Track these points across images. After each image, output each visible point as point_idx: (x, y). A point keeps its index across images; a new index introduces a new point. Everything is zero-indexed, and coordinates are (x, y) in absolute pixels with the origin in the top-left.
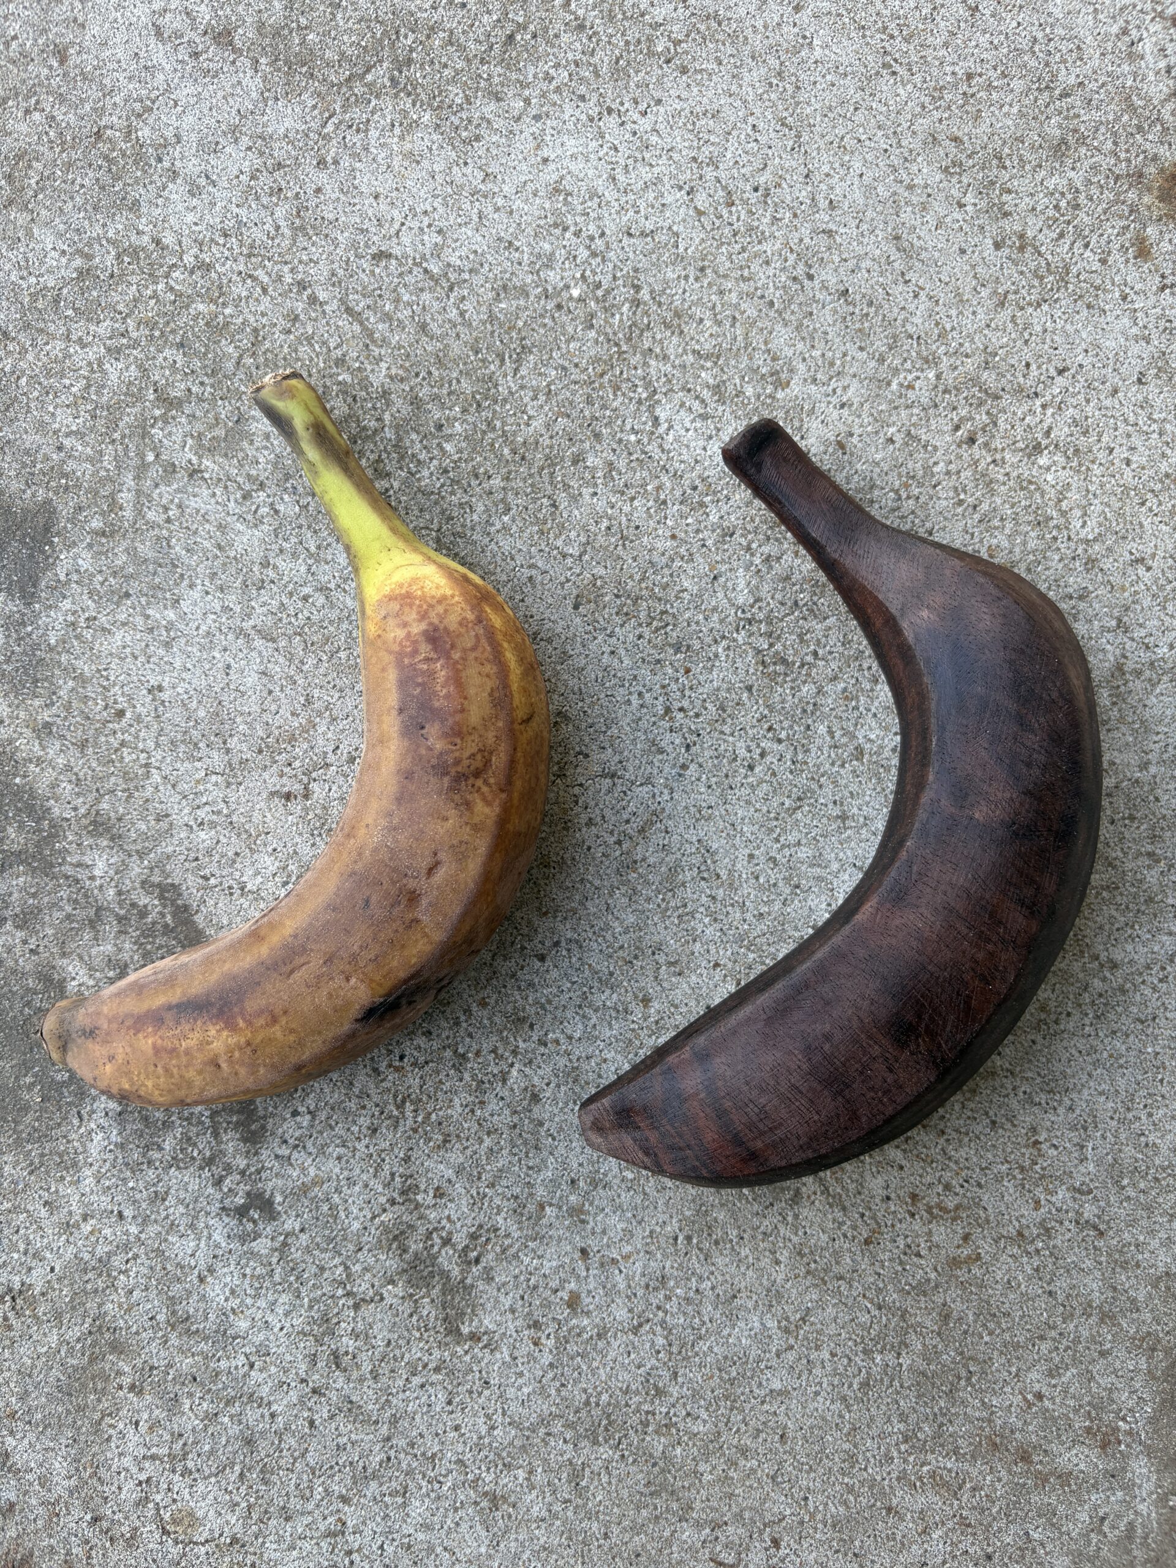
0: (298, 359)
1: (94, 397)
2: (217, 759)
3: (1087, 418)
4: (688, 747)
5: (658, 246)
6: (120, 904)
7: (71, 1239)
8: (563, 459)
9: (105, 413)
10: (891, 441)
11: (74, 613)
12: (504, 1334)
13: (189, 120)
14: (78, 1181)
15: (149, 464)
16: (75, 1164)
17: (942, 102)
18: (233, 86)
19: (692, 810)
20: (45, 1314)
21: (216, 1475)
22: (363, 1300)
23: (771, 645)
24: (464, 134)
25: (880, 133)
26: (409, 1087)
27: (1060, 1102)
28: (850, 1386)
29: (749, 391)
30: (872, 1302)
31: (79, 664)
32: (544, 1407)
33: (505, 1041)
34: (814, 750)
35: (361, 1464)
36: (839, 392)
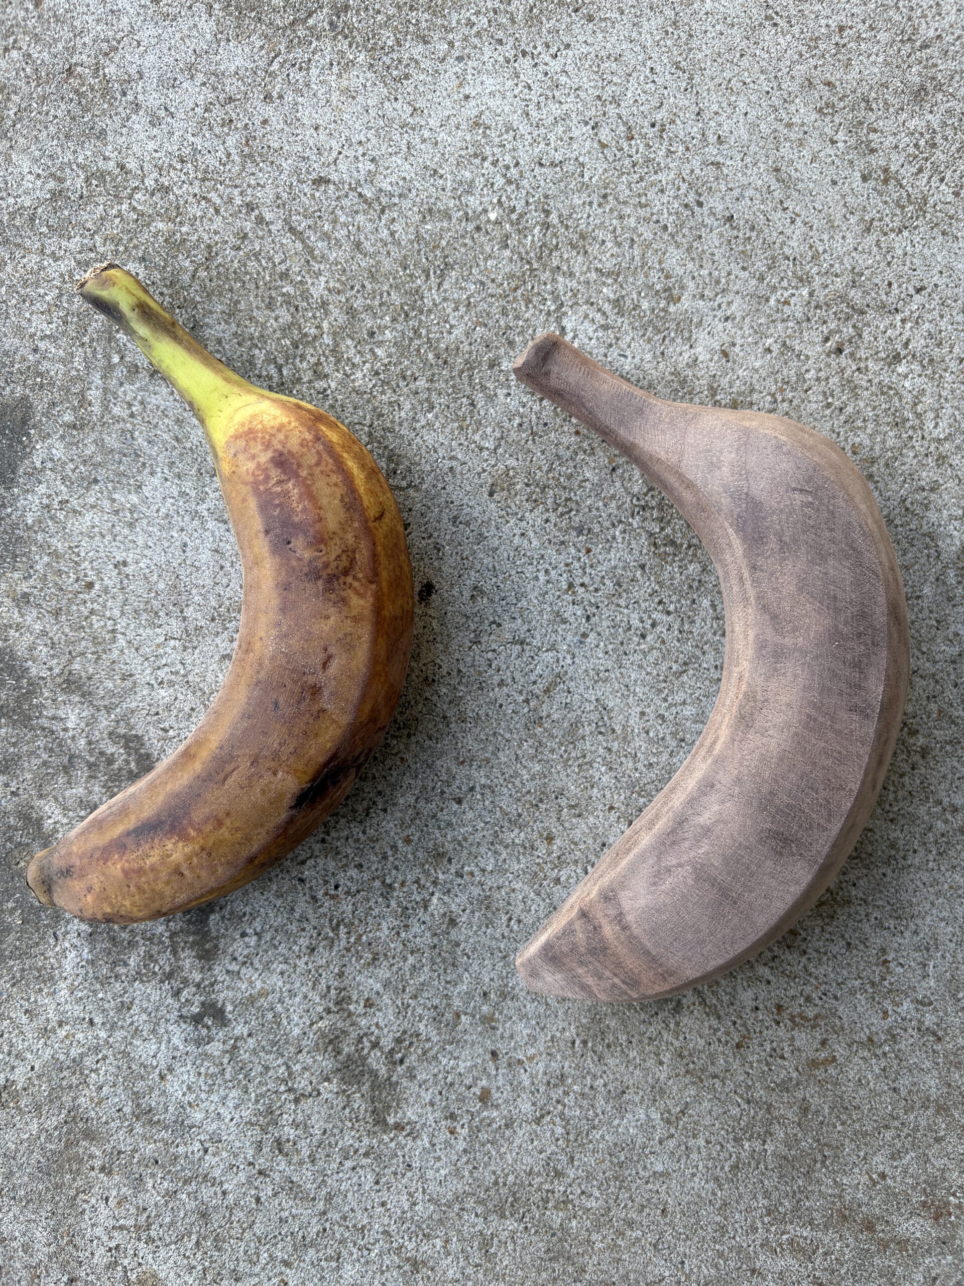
0: (247, 273)
1: (65, 305)
2: (175, 627)
3: (940, 331)
4: (588, 618)
5: (567, 175)
6: (91, 752)
7: (49, 1043)
8: (480, 364)
9: (75, 319)
10: (769, 350)
11: (49, 496)
12: (425, 1124)
13: (151, 58)
14: (55, 992)
15: (114, 365)
16: (51, 978)
17: (817, 51)
18: (190, 29)
19: (591, 673)
20: (26, 1106)
21: (176, 1243)
22: (303, 1095)
23: (662, 529)
24: (395, 73)
25: (763, 77)
26: (343, 913)
27: (907, 927)
28: (722, 1168)
29: (645, 305)
30: (742, 1097)
31: (54, 541)
32: (459, 1186)
33: (427, 873)
34: (698, 621)
35: (300, 1234)
36: (724, 306)
